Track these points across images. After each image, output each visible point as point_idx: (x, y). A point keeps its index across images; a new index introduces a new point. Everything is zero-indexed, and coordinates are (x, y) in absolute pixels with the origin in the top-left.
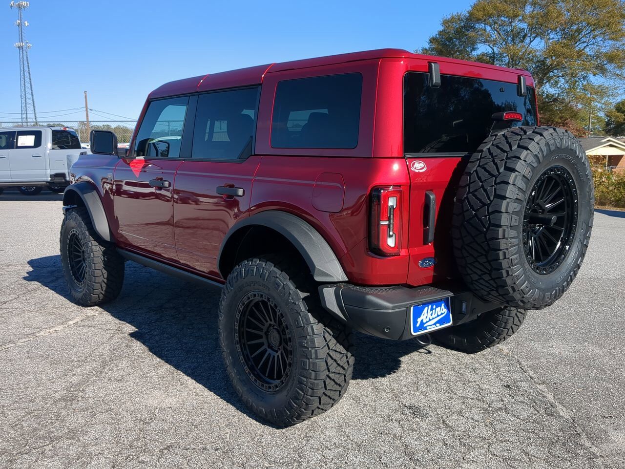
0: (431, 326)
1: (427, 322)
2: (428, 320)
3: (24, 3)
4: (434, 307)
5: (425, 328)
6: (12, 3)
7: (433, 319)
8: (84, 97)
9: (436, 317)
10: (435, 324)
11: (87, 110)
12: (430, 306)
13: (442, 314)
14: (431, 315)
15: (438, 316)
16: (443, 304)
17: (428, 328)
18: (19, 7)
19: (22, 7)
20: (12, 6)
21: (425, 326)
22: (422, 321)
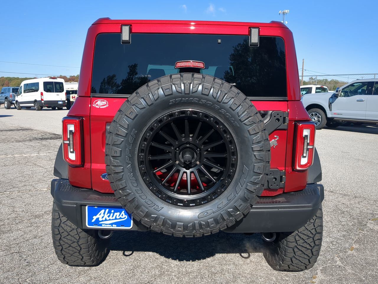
0: (107, 224)
1: (103, 221)
2: (104, 219)
3: (286, 11)
4: (113, 211)
5: (101, 225)
6: (280, 12)
7: (110, 220)
8: (302, 62)
9: (113, 220)
10: (112, 224)
11: (303, 70)
12: (107, 210)
13: (121, 218)
14: (109, 216)
15: (116, 219)
16: (123, 211)
17: (103, 225)
18: (284, 13)
19: (285, 13)
20: (280, 14)
21: (100, 223)
22: (98, 219)
